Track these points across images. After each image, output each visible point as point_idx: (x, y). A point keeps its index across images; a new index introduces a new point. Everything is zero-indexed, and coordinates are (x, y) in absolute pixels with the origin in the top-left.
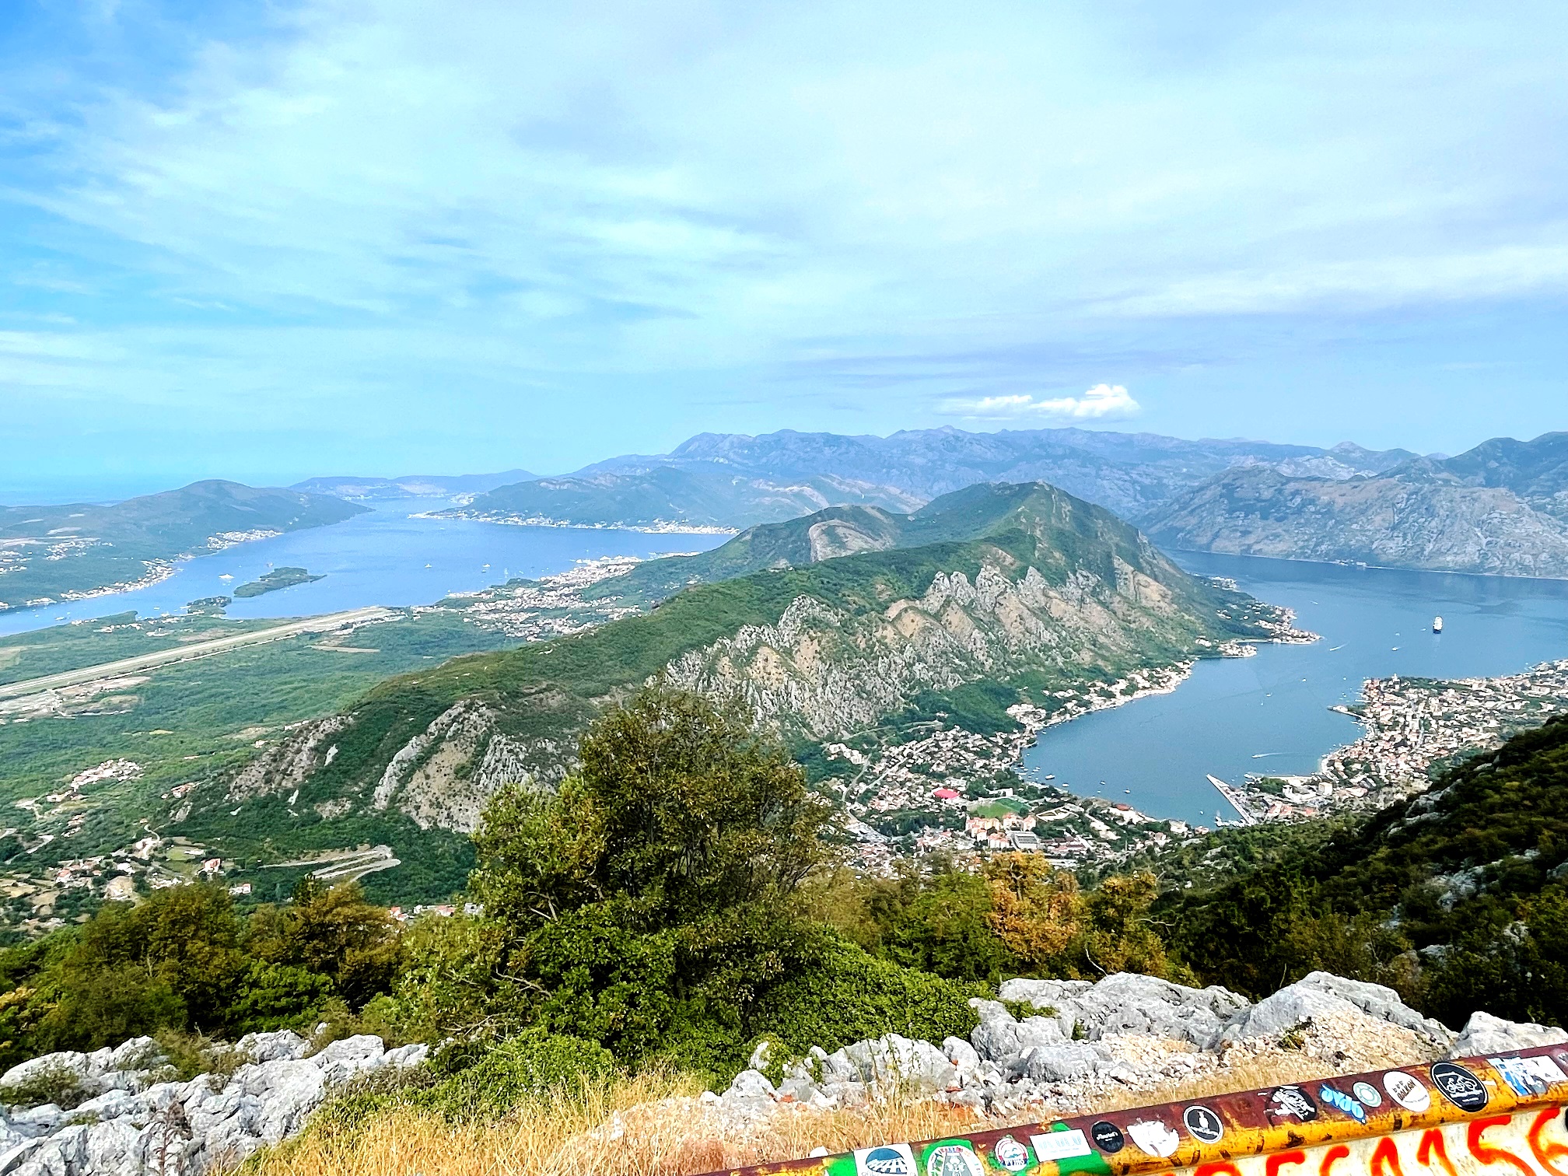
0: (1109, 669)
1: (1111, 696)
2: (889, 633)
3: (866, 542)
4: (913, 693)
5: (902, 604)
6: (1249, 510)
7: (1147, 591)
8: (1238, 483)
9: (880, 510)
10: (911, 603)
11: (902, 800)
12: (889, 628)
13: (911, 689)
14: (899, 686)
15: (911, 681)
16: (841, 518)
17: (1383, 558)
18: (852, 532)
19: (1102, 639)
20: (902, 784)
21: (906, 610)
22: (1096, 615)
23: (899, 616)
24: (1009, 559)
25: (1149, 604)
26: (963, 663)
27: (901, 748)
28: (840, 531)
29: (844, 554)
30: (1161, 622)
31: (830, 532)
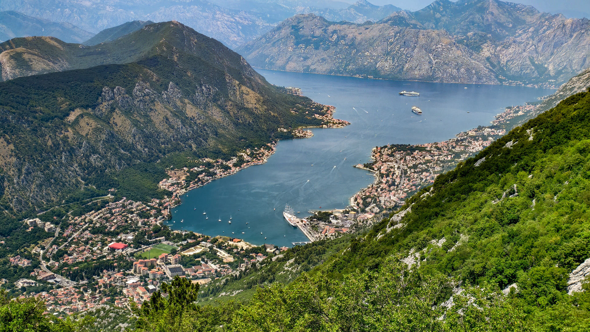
0: (225, 150)
1: (227, 168)
2: (70, 133)
3: (48, 65)
4: (90, 177)
5: (78, 112)
6: (307, 43)
7: (247, 97)
8: (301, 25)
9: (56, 40)
10: (85, 111)
11: (87, 254)
12: (69, 129)
13: (89, 174)
14: (79, 172)
15: (88, 168)
16: (25, 46)
17: (382, 73)
18: (36, 57)
19: (220, 131)
20: (86, 243)
21: (82, 116)
22: (216, 114)
23: (76, 121)
24: (155, 78)
25: (250, 106)
26: (127, 153)
27: (83, 217)
28: (26, 56)
29: (30, 74)
30: (257, 117)
31: (17, 58)
